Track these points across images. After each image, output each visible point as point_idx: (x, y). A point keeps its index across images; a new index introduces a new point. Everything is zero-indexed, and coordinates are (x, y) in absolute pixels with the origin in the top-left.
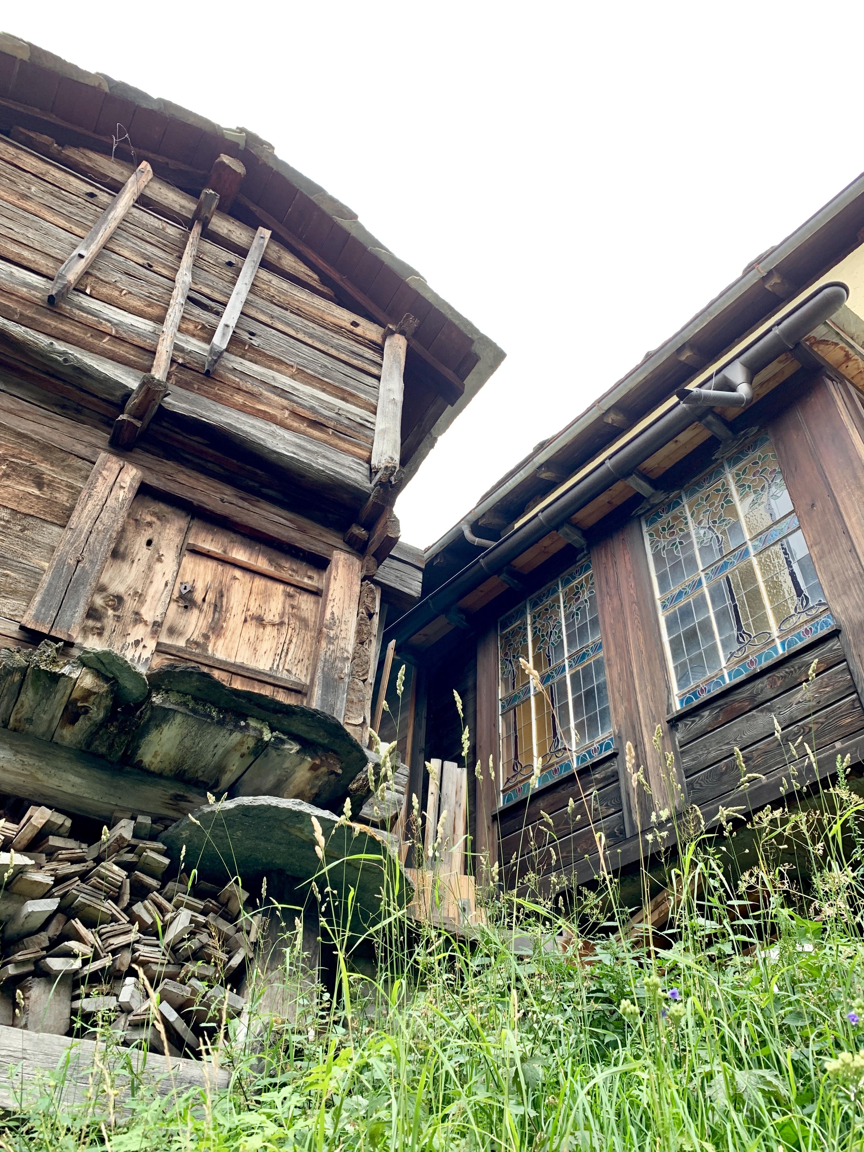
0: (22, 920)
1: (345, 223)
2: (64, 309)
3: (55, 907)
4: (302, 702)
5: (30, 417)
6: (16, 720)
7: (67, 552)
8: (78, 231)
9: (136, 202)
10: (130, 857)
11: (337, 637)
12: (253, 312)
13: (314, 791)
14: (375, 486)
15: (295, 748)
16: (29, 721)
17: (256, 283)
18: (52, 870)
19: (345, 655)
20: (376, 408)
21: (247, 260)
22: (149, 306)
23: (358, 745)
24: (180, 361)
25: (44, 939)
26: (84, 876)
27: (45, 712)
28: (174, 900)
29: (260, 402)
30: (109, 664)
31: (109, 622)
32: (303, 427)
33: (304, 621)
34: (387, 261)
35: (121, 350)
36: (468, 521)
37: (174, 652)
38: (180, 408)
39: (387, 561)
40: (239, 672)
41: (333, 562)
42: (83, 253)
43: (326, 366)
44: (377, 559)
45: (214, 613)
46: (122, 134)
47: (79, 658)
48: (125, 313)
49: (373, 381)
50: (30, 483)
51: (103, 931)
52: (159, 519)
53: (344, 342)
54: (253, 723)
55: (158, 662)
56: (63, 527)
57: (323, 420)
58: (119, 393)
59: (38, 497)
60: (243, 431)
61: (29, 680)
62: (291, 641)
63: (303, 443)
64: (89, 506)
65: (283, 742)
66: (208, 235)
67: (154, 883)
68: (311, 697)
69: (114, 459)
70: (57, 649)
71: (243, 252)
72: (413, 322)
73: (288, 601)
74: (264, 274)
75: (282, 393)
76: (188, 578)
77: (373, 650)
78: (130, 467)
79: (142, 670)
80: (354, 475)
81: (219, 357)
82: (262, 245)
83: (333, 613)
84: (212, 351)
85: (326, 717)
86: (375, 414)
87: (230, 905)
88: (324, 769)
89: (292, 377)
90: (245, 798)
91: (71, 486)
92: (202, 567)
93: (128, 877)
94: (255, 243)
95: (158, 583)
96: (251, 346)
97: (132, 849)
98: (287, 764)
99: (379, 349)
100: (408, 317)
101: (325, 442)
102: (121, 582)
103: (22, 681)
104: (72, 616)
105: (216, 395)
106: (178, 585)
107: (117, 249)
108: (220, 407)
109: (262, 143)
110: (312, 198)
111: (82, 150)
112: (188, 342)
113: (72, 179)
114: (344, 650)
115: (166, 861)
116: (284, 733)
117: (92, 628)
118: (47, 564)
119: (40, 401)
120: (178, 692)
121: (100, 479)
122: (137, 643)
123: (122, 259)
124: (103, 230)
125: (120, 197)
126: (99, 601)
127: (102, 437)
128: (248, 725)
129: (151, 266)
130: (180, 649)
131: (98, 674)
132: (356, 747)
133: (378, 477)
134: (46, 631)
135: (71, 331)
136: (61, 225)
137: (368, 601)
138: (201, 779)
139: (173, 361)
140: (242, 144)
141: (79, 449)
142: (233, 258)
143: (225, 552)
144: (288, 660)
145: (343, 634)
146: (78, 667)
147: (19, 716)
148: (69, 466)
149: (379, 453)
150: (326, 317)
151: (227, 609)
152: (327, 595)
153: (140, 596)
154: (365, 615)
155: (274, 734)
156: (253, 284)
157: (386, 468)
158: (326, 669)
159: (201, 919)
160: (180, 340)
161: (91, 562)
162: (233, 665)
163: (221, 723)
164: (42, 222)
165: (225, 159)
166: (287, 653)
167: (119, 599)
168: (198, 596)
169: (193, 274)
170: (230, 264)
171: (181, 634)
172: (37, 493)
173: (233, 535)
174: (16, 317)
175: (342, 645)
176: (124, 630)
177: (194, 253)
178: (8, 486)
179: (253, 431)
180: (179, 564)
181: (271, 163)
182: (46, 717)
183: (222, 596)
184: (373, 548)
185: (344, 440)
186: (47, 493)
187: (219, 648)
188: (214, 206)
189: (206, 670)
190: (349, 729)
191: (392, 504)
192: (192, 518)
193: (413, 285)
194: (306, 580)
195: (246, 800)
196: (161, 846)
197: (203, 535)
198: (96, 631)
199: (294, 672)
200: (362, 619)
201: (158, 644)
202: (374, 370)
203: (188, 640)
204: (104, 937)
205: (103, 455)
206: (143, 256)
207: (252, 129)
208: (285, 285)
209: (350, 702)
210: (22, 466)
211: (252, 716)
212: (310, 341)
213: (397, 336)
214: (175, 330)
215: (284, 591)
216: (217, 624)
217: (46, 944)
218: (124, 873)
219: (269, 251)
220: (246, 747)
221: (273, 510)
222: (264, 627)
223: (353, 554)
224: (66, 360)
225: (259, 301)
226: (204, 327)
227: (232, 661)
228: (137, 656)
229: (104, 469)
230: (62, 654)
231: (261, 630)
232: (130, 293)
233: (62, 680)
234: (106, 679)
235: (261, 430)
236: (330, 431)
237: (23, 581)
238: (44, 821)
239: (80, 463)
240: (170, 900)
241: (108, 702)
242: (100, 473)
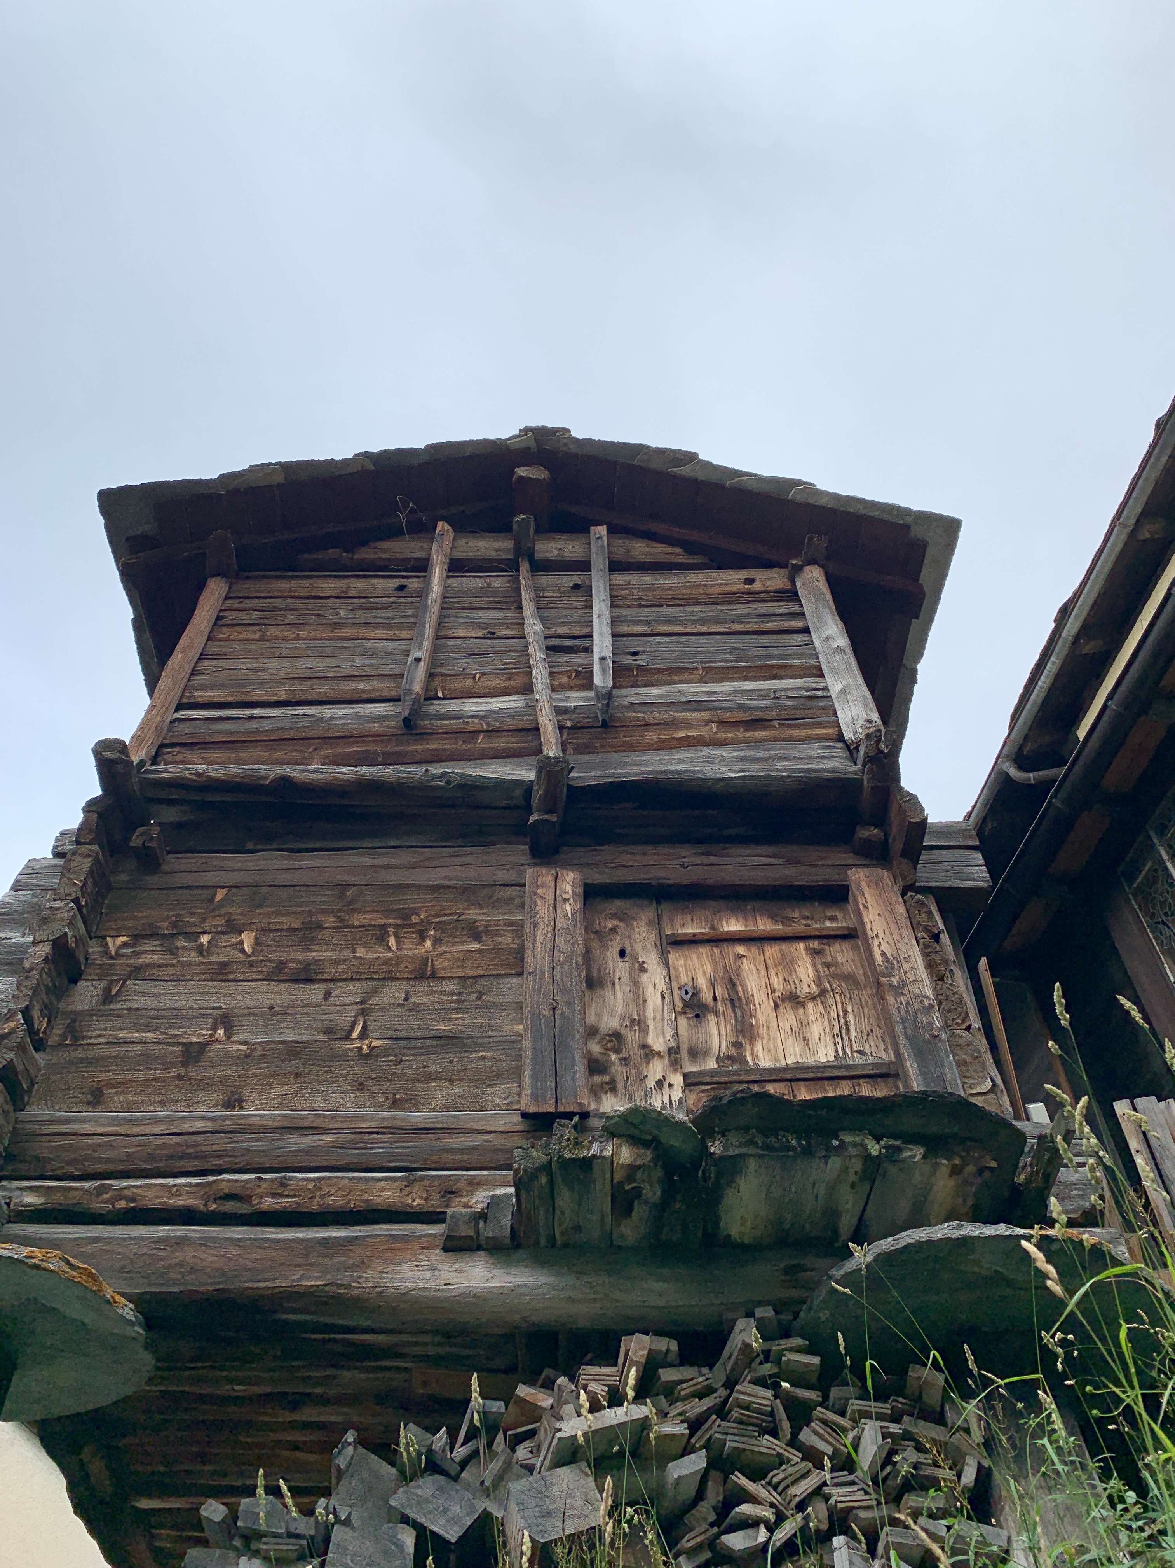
0: (670, 1494)
1: (685, 471)
2: (424, 727)
3: (703, 1464)
4: (898, 1088)
5: (435, 863)
6: (562, 1233)
7: (538, 1003)
8: (404, 634)
9: (449, 571)
10: (767, 1369)
11: (905, 984)
12: (624, 629)
13: (970, 1202)
14: (864, 765)
15: (917, 1153)
16: (578, 1228)
17: (615, 593)
18: (680, 1414)
19: (926, 1003)
20: (820, 669)
21: (593, 572)
22: (509, 679)
23: (1003, 1119)
24: (569, 724)
25: (706, 1510)
26: (721, 1411)
27: (591, 1212)
28: (849, 1412)
29: (678, 728)
30: (641, 1123)
31: (618, 1070)
32: (740, 734)
33: (849, 978)
34: (754, 486)
35: (501, 743)
36: (1007, 756)
37: (708, 1080)
38: (591, 778)
39: (924, 857)
40: (798, 1076)
41: (853, 886)
42: (418, 654)
43: (736, 649)
44: (911, 860)
45: (734, 1011)
46: (406, 507)
47: (605, 1129)
48: (488, 700)
49: (802, 638)
50: (465, 938)
51: (775, 1480)
52: (621, 920)
53: (745, 609)
54: (848, 1138)
55: (697, 1100)
56: (521, 974)
57: (759, 715)
58: (518, 792)
59: (480, 951)
60: (671, 772)
61: (558, 1180)
62: (845, 1012)
63: (749, 754)
64: (540, 938)
65: (899, 1149)
66: (540, 567)
67: (813, 1395)
68: (906, 1074)
69: (544, 870)
70: (575, 1127)
71: (584, 566)
72: (820, 542)
73: (818, 961)
74: (620, 579)
75: (697, 705)
76: (684, 978)
77: (961, 982)
78: (565, 872)
79: (681, 1117)
80: (829, 764)
81: (609, 699)
82: (603, 546)
83: (883, 954)
84: (599, 696)
85: (941, 1096)
86: (822, 675)
87: (925, 1398)
88: (970, 1169)
89: (702, 681)
90: (882, 1242)
91: (510, 923)
92: (695, 958)
93: (776, 1397)
94: (594, 549)
95: (653, 1000)
96: (639, 667)
97: (767, 1356)
98: (917, 1178)
99: (792, 595)
100: (811, 539)
101: (775, 739)
102: (611, 1014)
103: (551, 1183)
104: (573, 1079)
105: (624, 744)
106: (676, 992)
107: (450, 633)
108: (635, 757)
109: (553, 432)
110: (635, 462)
111: (372, 545)
112: (567, 699)
113: (375, 581)
114: (921, 996)
115: (816, 1360)
116: (895, 1138)
117: (602, 1085)
118: (521, 1027)
119: (441, 841)
120: (738, 1129)
121: (539, 902)
122: (660, 1084)
123: (459, 642)
124: (428, 620)
125: (431, 574)
126: (595, 1048)
127: (520, 852)
128: (842, 1142)
129: (493, 634)
130: (713, 1073)
131: (634, 1140)
132: (1001, 1123)
133: (862, 752)
134: (552, 1109)
135: (440, 747)
136: (384, 636)
137: (923, 918)
138: (812, 1235)
139: (561, 728)
140: (533, 444)
141: (502, 875)
142: (576, 578)
143: (713, 928)
144: (853, 1039)
145: (911, 976)
146: (607, 1141)
147: (564, 1227)
148: (499, 900)
149: (849, 721)
150: (710, 590)
151: (747, 999)
152: (865, 933)
153: (639, 1024)
154: (928, 940)
155: (882, 1143)
156: (611, 597)
157: (868, 736)
158: (909, 1032)
159: (895, 1428)
160: (560, 700)
161: (569, 1004)
162: (787, 1069)
163: (808, 1152)
164: (364, 643)
165: (522, 472)
166: (848, 1030)
167: (617, 1037)
168: (706, 996)
169: (542, 620)
170: (576, 587)
171: (706, 1053)
172: (477, 946)
173: (714, 904)
174: (380, 759)
175: (916, 991)
176: (639, 1073)
177: (533, 595)
178: (445, 952)
179: (684, 767)
180: (667, 965)
181: (573, 448)
182: (595, 1217)
183: (734, 985)
184: (897, 846)
185: (798, 727)
186: (488, 943)
187: (760, 1054)
188: (532, 531)
189: (756, 1088)
190: (978, 1101)
191: (897, 778)
192: (658, 903)
193: (800, 498)
194: (828, 924)
195: (886, 1244)
196: (798, 1341)
197: (678, 920)
198: (607, 1087)
199: (868, 1052)
200: (926, 946)
201: (685, 1076)
202: (797, 624)
203: (718, 1057)
204: (780, 1489)
205: (530, 872)
206: (480, 626)
207: (534, 424)
208: (647, 579)
209: (961, 1064)
210: (449, 923)
211: (844, 1130)
212: (704, 629)
213: (807, 569)
214: (549, 692)
215: (807, 949)
216: (743, 1023)
217: (712, 1517)
218: (769, 1393)
219: (613, 549)
220: (852, 1172)
221: (747, 852)
222: (803, 1005)
223: (874, 866)
224: (448, 782)
225: (626, 612)
226: (578, 673)
227: (783, 1064)
228: (666, 1100)
229: (537, 888)
230: (582, 1132)
231: (801, 1011)
232: (484, 674)
233: (596, 1164)
234: (646, 1144)
235: (692, 761)
236: (776, 723)
237: (503, 1058)
238: (646, 1352)
239: (509, 892)
240: (842, 1414)
241: (659, 1173)
242: (536, 894)
